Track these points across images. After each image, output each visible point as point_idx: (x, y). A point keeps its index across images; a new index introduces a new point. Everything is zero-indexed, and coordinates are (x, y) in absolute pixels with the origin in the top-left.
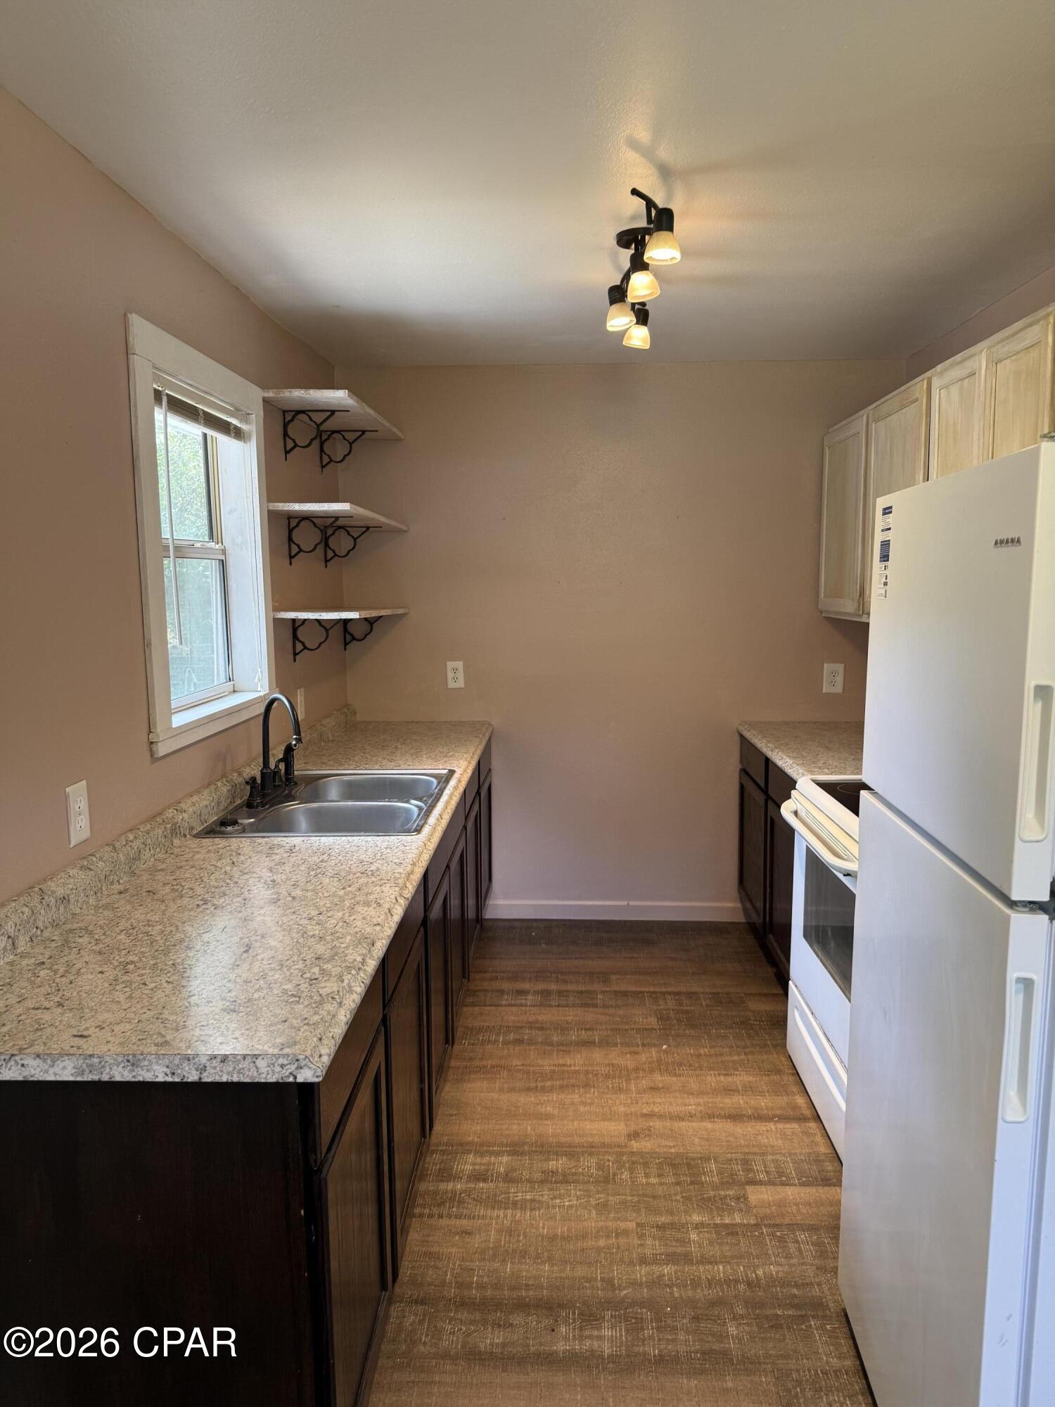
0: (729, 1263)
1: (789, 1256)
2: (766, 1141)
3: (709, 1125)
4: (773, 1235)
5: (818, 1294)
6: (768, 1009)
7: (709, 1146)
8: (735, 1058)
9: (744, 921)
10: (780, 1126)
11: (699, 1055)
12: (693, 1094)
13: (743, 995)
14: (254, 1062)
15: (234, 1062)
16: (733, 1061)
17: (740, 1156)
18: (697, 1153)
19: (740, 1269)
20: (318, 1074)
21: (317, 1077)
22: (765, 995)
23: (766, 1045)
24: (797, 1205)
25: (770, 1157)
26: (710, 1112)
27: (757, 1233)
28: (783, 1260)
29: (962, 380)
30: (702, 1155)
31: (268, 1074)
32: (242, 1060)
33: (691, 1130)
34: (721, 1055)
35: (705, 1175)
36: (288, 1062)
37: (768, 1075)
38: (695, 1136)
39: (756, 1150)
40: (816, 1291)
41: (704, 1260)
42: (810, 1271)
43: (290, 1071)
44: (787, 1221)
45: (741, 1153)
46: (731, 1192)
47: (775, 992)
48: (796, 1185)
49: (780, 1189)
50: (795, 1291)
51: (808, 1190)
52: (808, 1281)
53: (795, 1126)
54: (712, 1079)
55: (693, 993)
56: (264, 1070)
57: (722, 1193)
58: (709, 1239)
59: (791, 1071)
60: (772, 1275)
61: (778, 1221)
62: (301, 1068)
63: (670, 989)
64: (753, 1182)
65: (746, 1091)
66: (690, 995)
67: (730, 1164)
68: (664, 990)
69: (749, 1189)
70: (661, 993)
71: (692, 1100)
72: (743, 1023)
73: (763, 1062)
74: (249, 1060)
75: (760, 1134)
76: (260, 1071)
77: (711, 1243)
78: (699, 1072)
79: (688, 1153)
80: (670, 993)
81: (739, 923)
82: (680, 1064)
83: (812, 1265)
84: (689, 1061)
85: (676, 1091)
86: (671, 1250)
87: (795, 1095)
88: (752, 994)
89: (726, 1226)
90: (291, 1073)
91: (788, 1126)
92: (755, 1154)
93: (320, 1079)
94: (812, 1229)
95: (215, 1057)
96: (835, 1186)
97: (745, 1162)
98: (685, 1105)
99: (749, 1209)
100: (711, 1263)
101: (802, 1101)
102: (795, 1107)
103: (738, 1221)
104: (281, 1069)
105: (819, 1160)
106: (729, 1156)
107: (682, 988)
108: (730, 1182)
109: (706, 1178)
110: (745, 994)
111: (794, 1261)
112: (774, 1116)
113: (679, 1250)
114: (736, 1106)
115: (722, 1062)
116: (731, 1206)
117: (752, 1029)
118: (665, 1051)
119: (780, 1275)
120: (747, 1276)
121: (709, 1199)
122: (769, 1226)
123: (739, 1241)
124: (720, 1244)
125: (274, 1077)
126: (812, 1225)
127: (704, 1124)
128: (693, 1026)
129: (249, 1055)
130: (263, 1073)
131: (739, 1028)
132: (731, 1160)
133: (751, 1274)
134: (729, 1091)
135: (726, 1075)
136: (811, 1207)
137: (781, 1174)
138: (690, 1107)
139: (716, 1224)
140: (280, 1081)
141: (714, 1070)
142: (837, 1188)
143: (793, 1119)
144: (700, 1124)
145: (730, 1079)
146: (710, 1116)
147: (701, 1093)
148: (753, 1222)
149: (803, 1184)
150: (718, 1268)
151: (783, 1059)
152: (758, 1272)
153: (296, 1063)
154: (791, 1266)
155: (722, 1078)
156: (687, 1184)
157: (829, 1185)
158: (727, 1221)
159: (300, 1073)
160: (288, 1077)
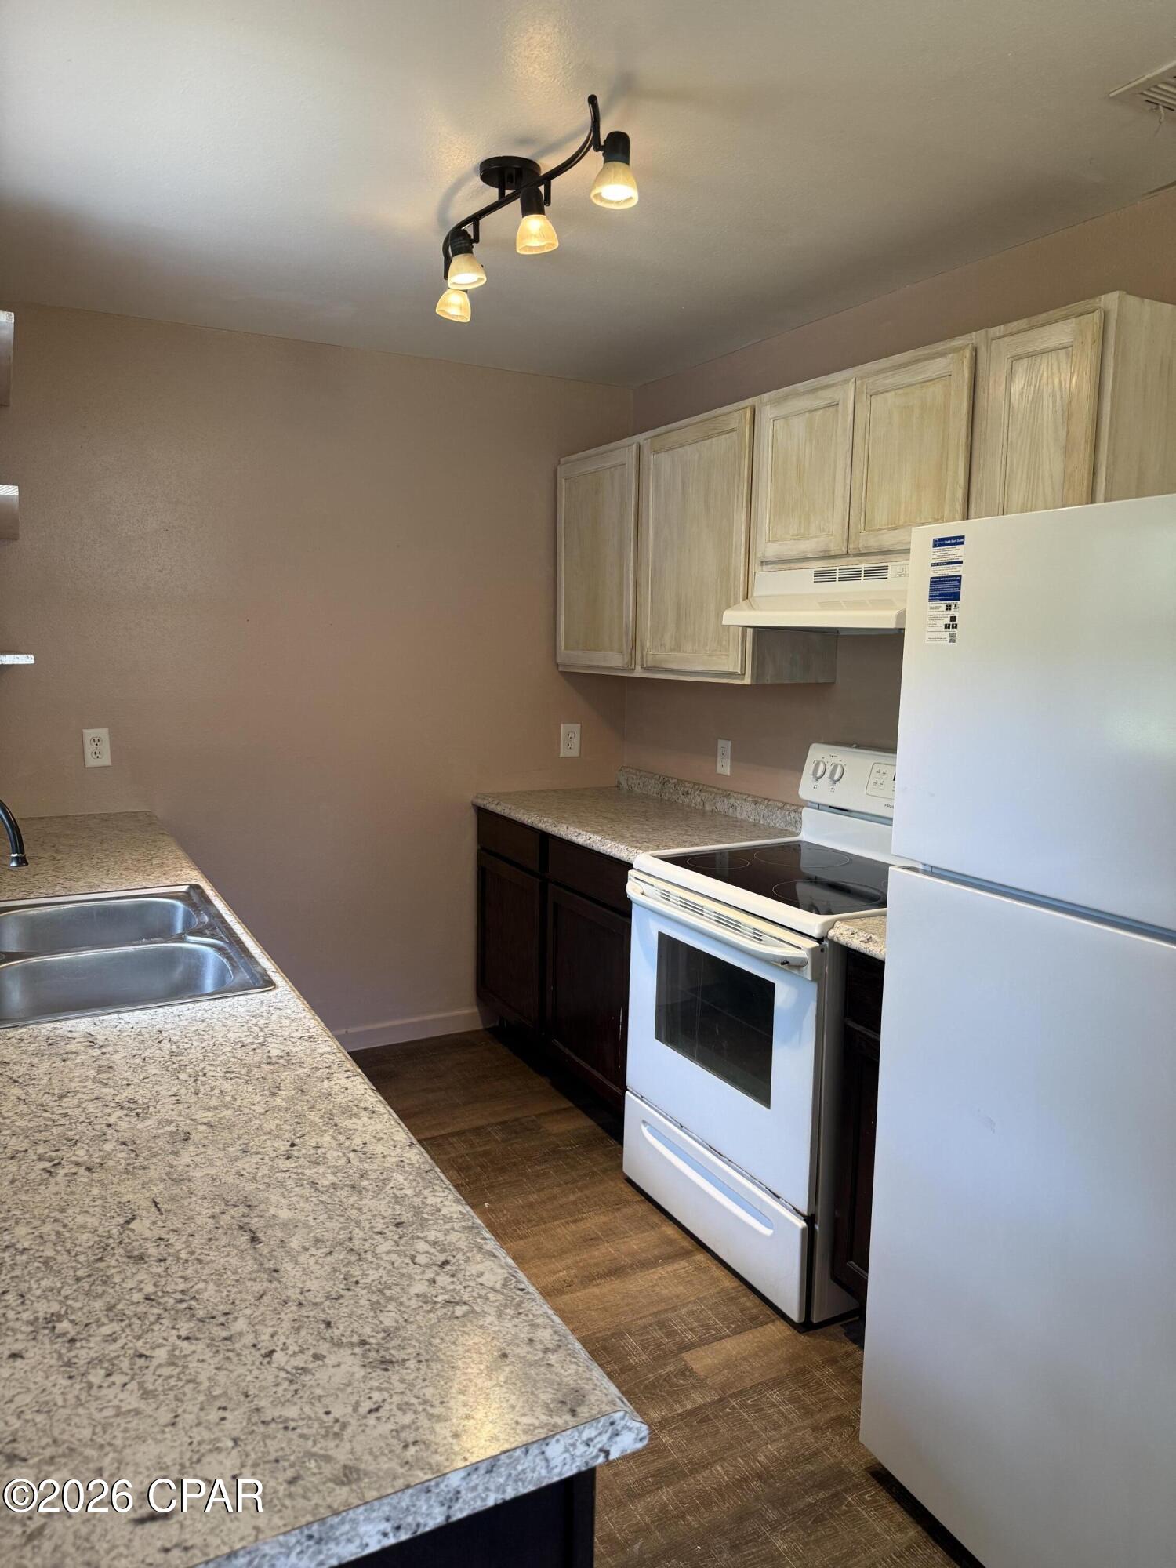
0: (723, 1459)
1: (777, 1427)
2: (666, 1291)
3: (596, 1290)
4: (744, 1405)
5: (833, 1461)
6: (569, 1128)
7: (611, 1316)
8: (572, 1197)
9: (481, 1027)
10: (670, 1268)
11: (531, 1205)
12: (554, 1256)
13: (534, 1118)
14: (543, 1453)
15: (508, 1465)
16: (572, 1202)
17: (653, 1320)
18: (605, 1330)
19: (739, 1462)
20: (641, 1436)
21: (641, 1440)
22: (558, 1112)
23: (594, 1173)
24: (745, 1359)
25: (684, 1311)
26: (586, 1273)
27: (728, 1410)
28: (774, 1433)
29: (811, 411)
30: (611, 1331)
31: (565, 1464)
32: (523, 1456)
33: (580, 1303)
34: (554, 1197)
35: (630, 1356)
36: (597, 1432)
37: (619, 1209)
38: (589, 1308)
39: (662, 1306)
40: (829, 1460)
41: (697, 1467)
42: (809, 1438)
43: (599, 1446)
44: (748, 1383)
45: (650, 1315)
46: (671, 1368)
47: (563, 1106)
48: (729, 1336)
49: (716, 1345)
50: (809, 1467)
51: (748, 1336)
52: (813, 1449)
53: (683, 1263)
54: (565, 1232)
55: (478, 1128)
56: (557, 1461)
57: (662, 1372)
58: (683, 1436)
59: (638, 1199)
60: (775, 1456)
61: (740, 1386)
62: (617, 1435)
63: (450, 1130)
64: (686, 1347)
65: (608, 1235)
66: (478, 1131)
67: (648, 1333)
68: (443, 1132)
69: (686, 1356)
70: (442, 1136)
71: (558, 1264)
72: (554, 1151)
73: (603, 1194)
74: (534, 1450)
75: (656, 1285)
76: (553, 1464)
77: (689, 1441)
78: (543, 1226)
79: (594, 1333)
80: (452, 1135)
81: (477, 1031)
82: (517, 1222)
83: (805, 1428)
84: (524, 1216)
85: (532, 1258)
86: (652, 1467)
87: (661, 1226)
88: (541, 1114)
89: (692, 1413)
90: (601, 1450)
91: (676, 1266)
92: (666, 1311)
93: (645, 1442)
94: (777, 1383)
95: (475, 1468)
96: (766, 1323)
97: (662, 1324)
98: (555, 1273)
99: (700, 1384)
100: (704, 1467)
101: (673, 1232)
102: (670, 1242)
103: (700, 1402)
104: (586, 1448)
105: (733, 1298)
106: (640, 1322)
107: (464, 1126)
108: (661, 1355)
109: (634, 1360)
110: (536, 1116)
111: (785, 1430)
112: (657, 1258)
113: (661, 1463)
114: (608, 1258)
115: (561, 1206)
116: (681, 1385)
117: (568, 1157)
118: (490, 1210)
119: (784, 1453)
120: (752, 1469)
121: (653, 1385)
122: (734, 1396)
123: (716, 1426)
124: (700, 1438)
125: (574, 1465)
126: (774, 1379)
127: (587, 1291)
128: (502, 1170)
129: (533, 1443)
130: (556, 1466)
131: (554, 1159)
132: (645, 1327)
133: (754, 1464)
134: (589, 1241)
135: (575, 1221)
136: (761, 1357)
137: (707, 1327)
138: (561, 1274)
139: (679, 1415)
140: (583, 1469)
141: (560, 1219)
142: (770, 1325)
143: (676, 1256)
144: (584, 1292)
145: (582, 1225)
146: (590, 1279)
147: (562, 1253)
148: (715, 1397)
149: (737, 1332)
150: (716, 1470)
151: (622, 1186)
152: (759, 1458)
153: (611, 1428)
154: (786, 1436)
155: (573, 1226)
156: (619, 1374)
157: (761, 1324)
158: (689, 1407)
159: (616, 1443)
160: (597, 1457)
